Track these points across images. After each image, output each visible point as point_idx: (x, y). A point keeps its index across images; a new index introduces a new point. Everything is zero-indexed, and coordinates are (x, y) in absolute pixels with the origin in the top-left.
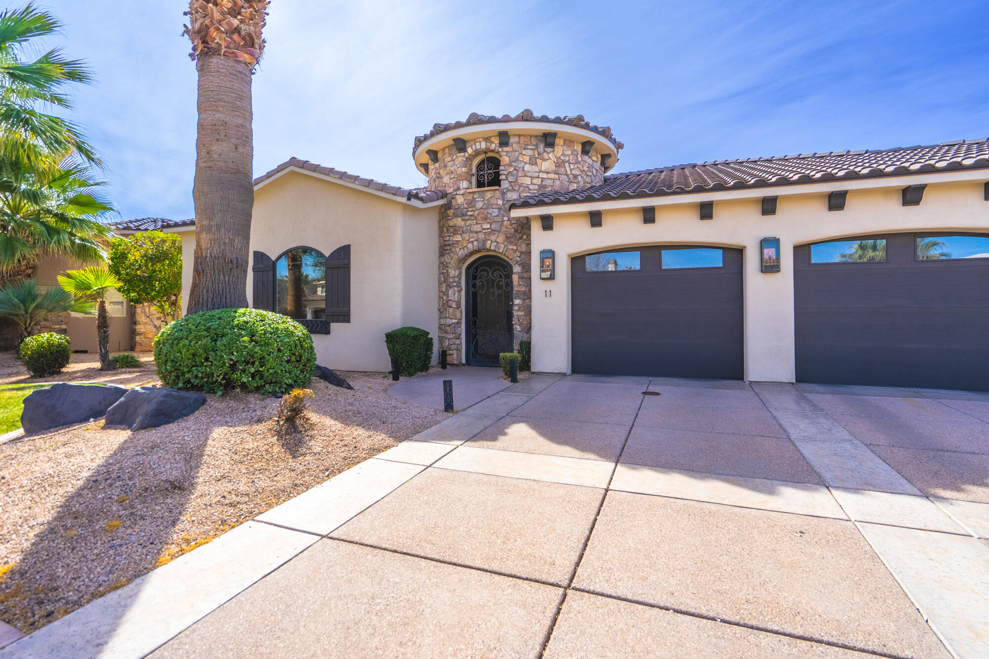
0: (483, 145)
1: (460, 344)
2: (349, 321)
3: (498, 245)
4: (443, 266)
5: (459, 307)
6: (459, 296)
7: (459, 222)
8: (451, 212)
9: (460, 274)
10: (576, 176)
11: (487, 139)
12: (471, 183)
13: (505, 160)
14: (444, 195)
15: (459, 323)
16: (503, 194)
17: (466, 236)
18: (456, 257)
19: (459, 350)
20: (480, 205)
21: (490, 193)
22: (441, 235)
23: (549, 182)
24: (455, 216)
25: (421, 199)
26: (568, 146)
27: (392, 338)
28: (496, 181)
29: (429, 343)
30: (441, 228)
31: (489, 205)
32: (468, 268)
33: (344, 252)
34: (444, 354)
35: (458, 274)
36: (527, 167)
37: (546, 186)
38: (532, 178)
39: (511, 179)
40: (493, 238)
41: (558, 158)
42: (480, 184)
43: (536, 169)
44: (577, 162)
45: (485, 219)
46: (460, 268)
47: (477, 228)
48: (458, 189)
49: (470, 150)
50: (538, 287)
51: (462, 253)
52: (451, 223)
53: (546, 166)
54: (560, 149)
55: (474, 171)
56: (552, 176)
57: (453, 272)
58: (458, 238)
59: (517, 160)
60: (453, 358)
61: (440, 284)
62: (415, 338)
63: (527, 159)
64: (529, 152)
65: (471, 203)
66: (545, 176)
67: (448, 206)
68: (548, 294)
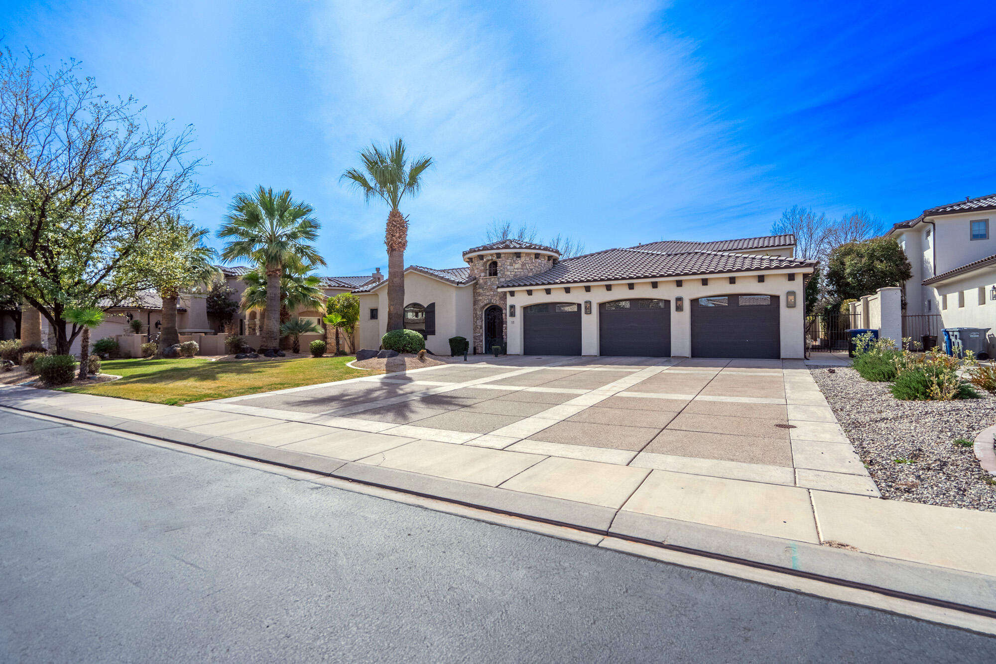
0: (490, 258)
1: (482, 344)
2: (435, 334)
3: (496, 301)
4: (475, 310)
5: (481, 328)
6: (482, 323)
7: (481, 291)
8: (478, 286)
9: (482, 313)
10: (531, 269)
11: (492, 255)
12: (486, 273)
13: (499, 264)
14: (475, 279)
15: (482, 335)
16: (499, 279)
17: (484, 297)
18: (480, 306)
19: (482, 347)
20: (489, 284)
21: (493, 278)
22: (474, 296)
23: (519, 273)
24: (479, 288)
25: (463, 283)
26: (528, 256)
27: (452, 341)
28: (495, 274)
29: (467, 344)
30: (474, 293)
31: (493, 284)
32: (486, 311)
33: (432, 305)
34: (475, 349)
35: (482, 314)
36: (509, 267)
37: (517, 275)
38: (511, 272)
39: (501, 272)
40: (495, 298)
41: (522, 262)
42: (490, 275)
43: (512, 267)
44: (532, 263)
45: (491, 290)
46: (482, 311)
47: (488, 294)
48: (480, 276)
49: (485, 260)
50: (509, 319)
51: (482, 304)
52: (478, 291)
53: (517, 266)
54: (523, 259)
55: (488, 268)
56: (520, 270)
57: (479, 313)
58: (481, 298)
59: (504, 264)
60: (479, 351)
61: (474, 318)
62: (460, 340)
63: (508, 264)
64: (509, 261)
65: (486, 283)
66: (517, 270)
67: (476, 284)
68: (513, 322)
